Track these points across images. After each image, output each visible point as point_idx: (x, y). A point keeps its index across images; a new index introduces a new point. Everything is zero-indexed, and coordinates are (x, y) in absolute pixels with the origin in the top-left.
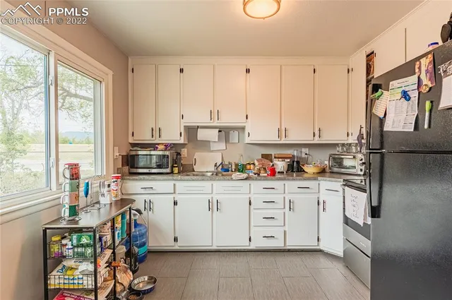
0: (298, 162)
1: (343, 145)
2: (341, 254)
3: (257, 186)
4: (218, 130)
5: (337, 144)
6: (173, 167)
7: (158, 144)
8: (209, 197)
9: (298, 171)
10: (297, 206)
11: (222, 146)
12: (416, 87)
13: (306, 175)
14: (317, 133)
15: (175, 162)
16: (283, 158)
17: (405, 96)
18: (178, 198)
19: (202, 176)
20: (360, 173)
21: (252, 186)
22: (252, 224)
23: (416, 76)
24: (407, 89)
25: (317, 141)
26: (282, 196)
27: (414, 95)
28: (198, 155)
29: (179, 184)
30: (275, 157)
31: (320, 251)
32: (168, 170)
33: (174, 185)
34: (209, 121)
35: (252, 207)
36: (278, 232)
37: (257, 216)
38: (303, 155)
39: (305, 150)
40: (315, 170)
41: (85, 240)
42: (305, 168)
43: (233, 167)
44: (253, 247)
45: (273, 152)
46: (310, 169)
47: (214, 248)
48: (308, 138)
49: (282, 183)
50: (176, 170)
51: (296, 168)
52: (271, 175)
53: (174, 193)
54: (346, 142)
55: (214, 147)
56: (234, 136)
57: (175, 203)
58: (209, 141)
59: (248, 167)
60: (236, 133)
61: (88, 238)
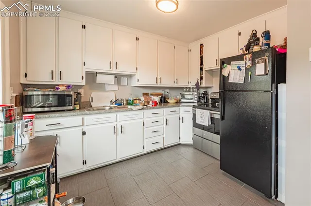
0: (165, 97)
1: (186, 88)
2: (192, 143)
3: (148, 113)
4: (114, 76)
5: (183, 88)
6: (75, 104)
7: (58, 85)
8: (114, 124)
9: (165, 102)
10: (169, 122)
11: (116, 88)
12: (244, 65)
13: (169, 105)
14: (176, 81)
15: (76, 100)
16: (157, 95)
17: (239, 69)
18: (85, 129)
19: (101, 110)
20: (195, 101)
21: (145, 113)
22: (145, 137)
23: (245, 61)
24: (240, 66)
25: (176, 85)
26: (162, 117)
27: (243, 69)
28: (94, 94)
29: (86, 117)
30: (151, 95)
31: (180, 144)
32: (72, 108)
33: (83, 118)
34: (109, 69)
35: (145, 127)
36: (160, 139)
37: (148, 132)
38: (166, 93)
39: (167, 91)
40: (175, 101)
41: (33, 182)
42: (169, 101)
43: (125, 102)
44: (145, 152)
45: (149, 91)
46: (171, 101)
47: (119, 160)
48: (171, 84)
49: (162, 110)
50: (77, 107)
51: (164, 101)
52: (155, 105)
53: (83, 125)
54: (188, 86)
55: (108, 88)
56: (124, 81)
57: (84, 133)
58: (105, 84)
59: (135, 101)
60: (126, 79)
61: (39, 178)
